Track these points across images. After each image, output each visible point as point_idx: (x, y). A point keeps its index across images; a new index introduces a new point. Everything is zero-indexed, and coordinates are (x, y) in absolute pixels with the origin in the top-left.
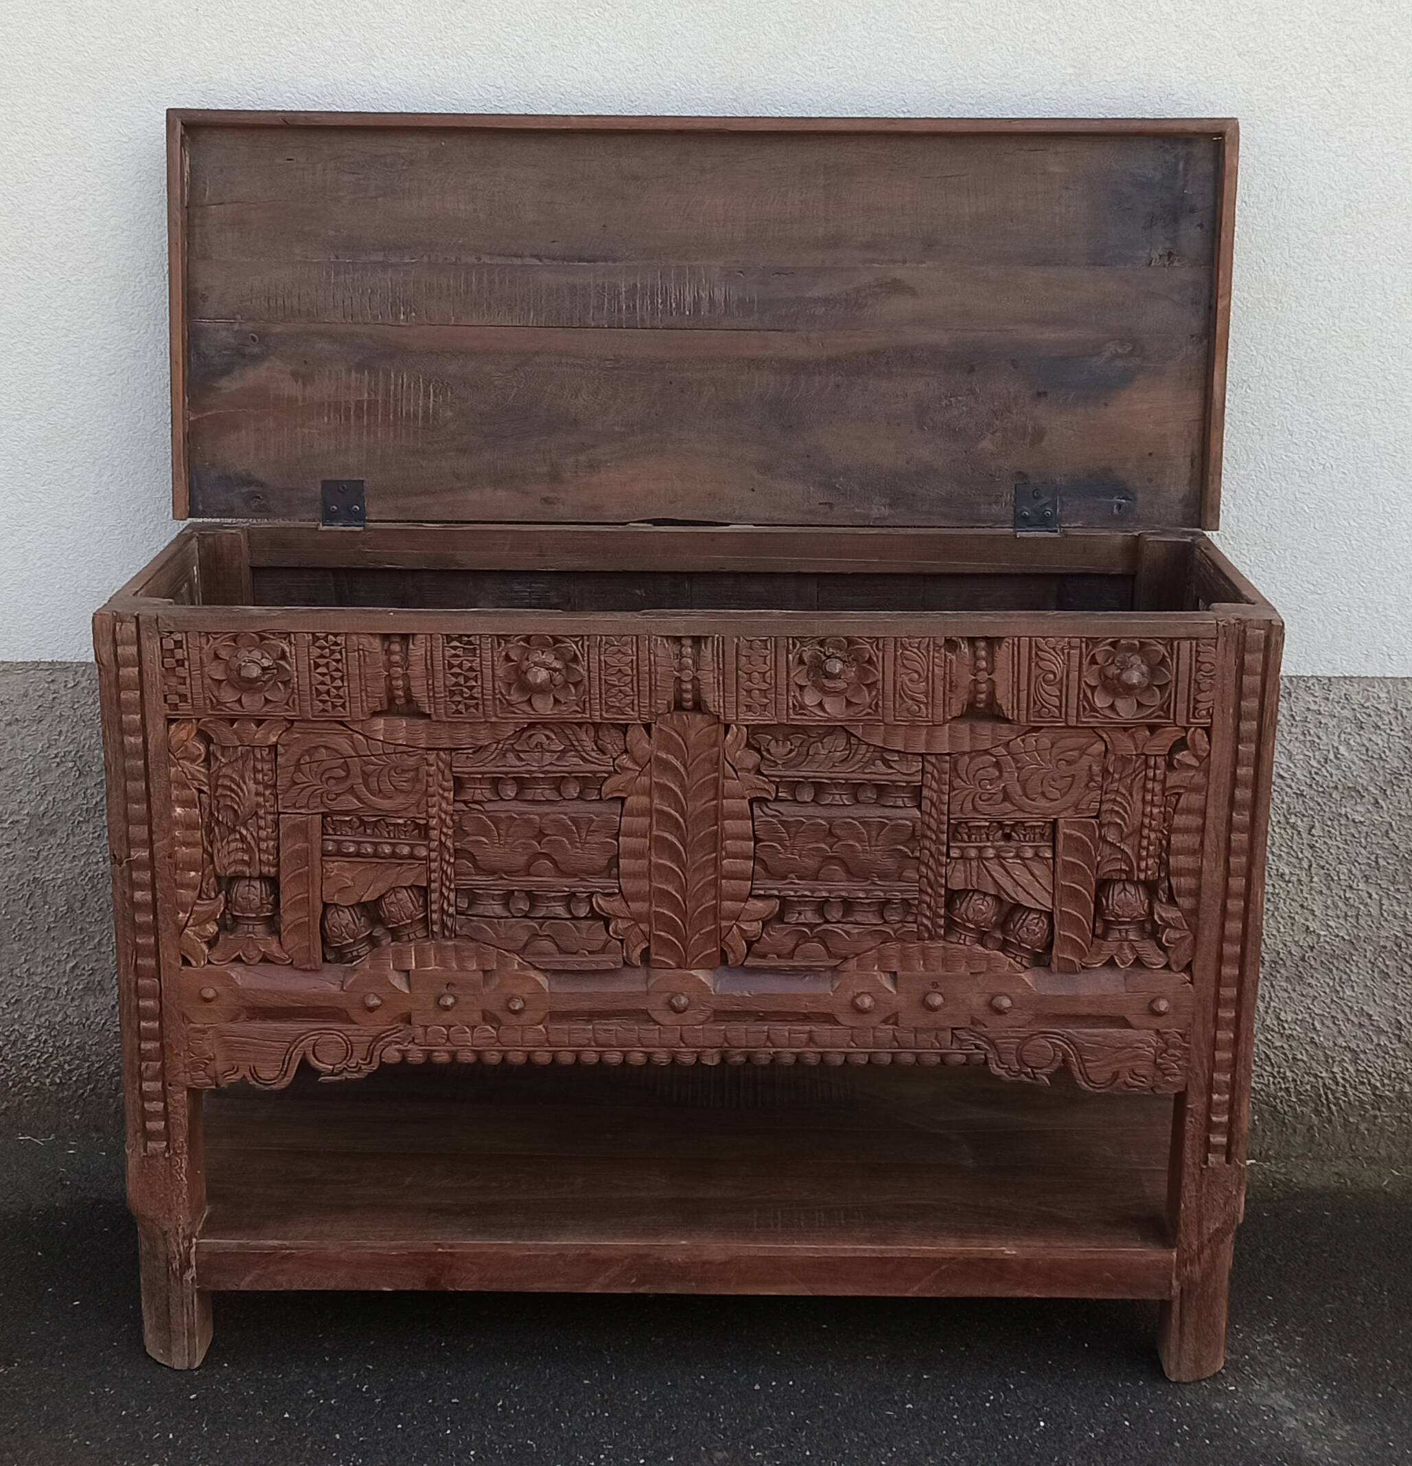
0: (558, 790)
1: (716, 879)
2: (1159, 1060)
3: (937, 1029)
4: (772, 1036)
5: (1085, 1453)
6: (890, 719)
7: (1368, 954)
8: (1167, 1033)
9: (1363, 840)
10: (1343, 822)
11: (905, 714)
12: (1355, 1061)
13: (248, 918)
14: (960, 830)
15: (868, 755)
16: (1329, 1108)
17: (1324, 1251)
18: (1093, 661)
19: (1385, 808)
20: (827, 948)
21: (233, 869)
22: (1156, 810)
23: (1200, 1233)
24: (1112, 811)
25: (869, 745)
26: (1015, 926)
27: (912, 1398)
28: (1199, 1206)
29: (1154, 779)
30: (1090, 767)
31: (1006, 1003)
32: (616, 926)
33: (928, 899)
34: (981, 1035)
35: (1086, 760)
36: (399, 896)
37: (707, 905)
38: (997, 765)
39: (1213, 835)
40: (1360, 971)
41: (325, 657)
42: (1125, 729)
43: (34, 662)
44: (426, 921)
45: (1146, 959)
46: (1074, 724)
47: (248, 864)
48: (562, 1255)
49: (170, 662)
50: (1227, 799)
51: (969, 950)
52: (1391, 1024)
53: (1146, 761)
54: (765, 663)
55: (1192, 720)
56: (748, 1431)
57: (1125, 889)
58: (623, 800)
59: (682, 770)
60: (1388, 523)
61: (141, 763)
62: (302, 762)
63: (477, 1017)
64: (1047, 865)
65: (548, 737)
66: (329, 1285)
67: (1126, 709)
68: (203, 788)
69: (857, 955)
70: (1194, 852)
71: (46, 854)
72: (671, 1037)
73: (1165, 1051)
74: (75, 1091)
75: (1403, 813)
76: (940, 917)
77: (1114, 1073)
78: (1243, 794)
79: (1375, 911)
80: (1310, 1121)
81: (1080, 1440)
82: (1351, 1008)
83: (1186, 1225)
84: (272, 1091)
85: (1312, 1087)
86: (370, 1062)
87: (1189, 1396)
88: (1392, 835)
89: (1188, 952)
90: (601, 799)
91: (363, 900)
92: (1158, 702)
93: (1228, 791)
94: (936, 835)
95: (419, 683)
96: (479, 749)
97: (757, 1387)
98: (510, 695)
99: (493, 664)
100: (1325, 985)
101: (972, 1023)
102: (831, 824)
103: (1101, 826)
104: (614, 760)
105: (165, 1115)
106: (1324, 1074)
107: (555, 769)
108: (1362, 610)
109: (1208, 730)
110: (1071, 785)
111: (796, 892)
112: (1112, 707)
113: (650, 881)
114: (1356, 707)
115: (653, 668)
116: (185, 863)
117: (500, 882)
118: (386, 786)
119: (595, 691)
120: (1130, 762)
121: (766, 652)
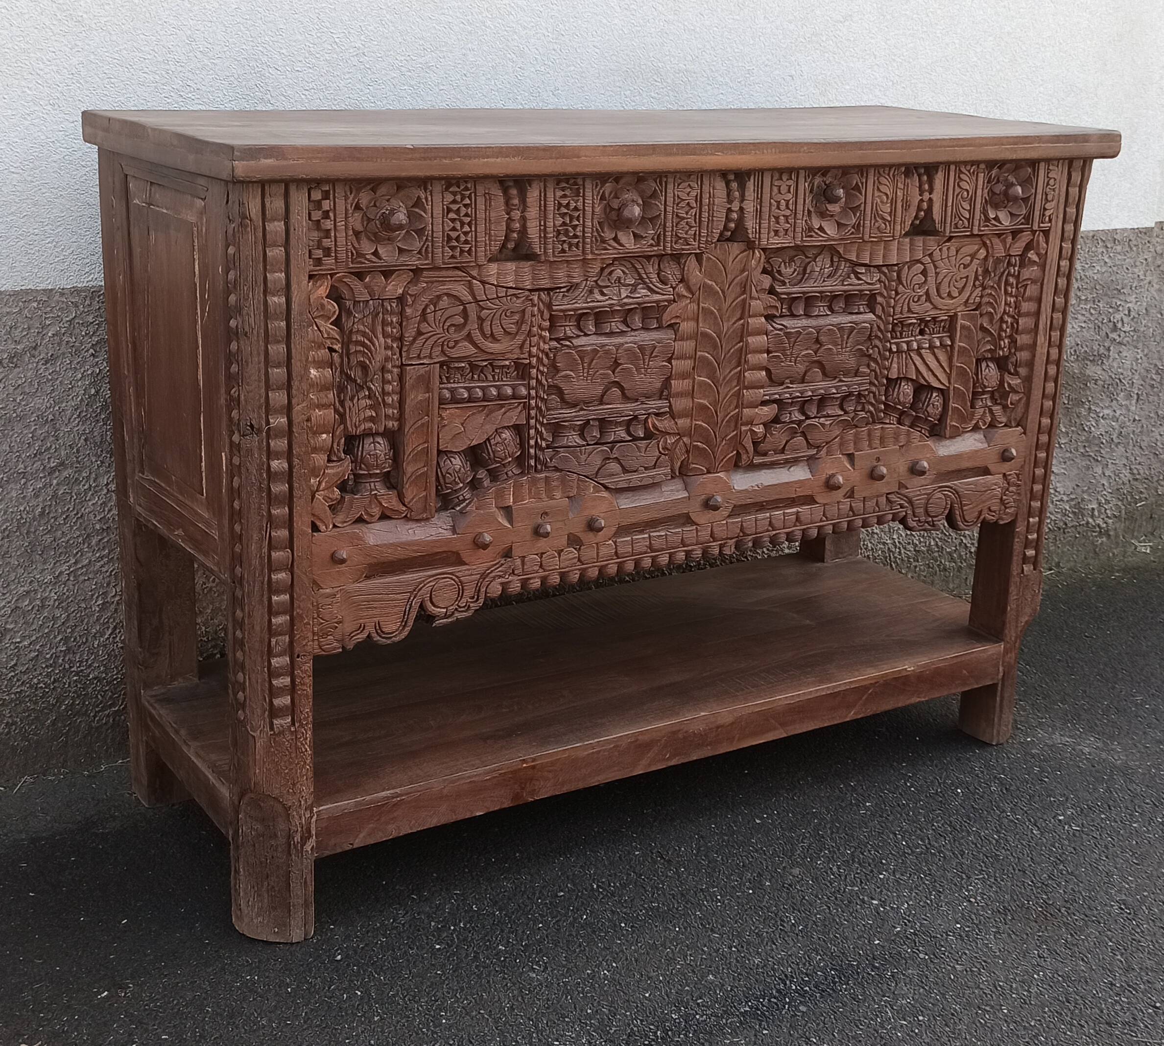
0: (625, 322)
1: (739, 390)
2: (1004, 497)
3: (878, 496)
4: (772, 521)
6: (867, 237)
8: (1009, 475)
11: (876, 231)
13: (372, 475)
14: (898, 328)
15: (846, 269)
18: (990, 179)
20: (808, 440)
21: (362, 427)
22: (1012, 300)
23: (1017, 626)
24: (988, 302)
25: (847, 260)
26: (923, 405)
28: (1017, 606)
29: (1013, 276)
30: (977, 268)
31: (926, 466)
32: (665, 442)
33: (874, 389)
34: (904, 497)
35: (974, 264)
36: (503, 436)
37: (732, 413)
39: (1044, 316)
41: (456, 202)
42: (999, 236)
44: (523, 458)
45: (997, 419)
47: (375, 420)
48: (617, 746)
49: (317, 215)
50: (1053, 286)
53: (1010, 261)
54: (790, 192)
55: (1042, 225)
57: (988, 366)
58: (677, 326)
59: (720, 294)
61: (283, 324)
62: (429, 311)
63: (564, 540)
64: (948, 352)
65: (624, 272)
67: (1003, 218)
68: (335, 347)
69: (827, 443)
70: (1032, 331)
72: (705, 534)
73: (1008, 490)
76: (882, 403)
77: (980, 512)
78: (1062, 282)
83: (1010, 623)
84: (394, 643)
86: (478, 599)
89: (1023, 410)
90: (661, 326)
91: (473, 444)
92: (1022, 211)
93: (1055, 280)
94: (883, 335)
95: (533, 224)
96: (572, 287)
97: (758, 821)
98: (603, 232)
99: (593, 203)
101: (899, 487)
102: (818, 333)
103: (981, 315)
104: (674, 289)
105: (292, 689)
107: (631, 300)
109: (1046, 233)
110: (966, 285)
111: (791, 395)
112: (996, 218)
113: (693, 398)
115: (711, 199)
116: (319, 426)
117: (582, 413)
118: (498, 331)
119: (669, 224)
120: (1001, 261)
121: (791, 181)
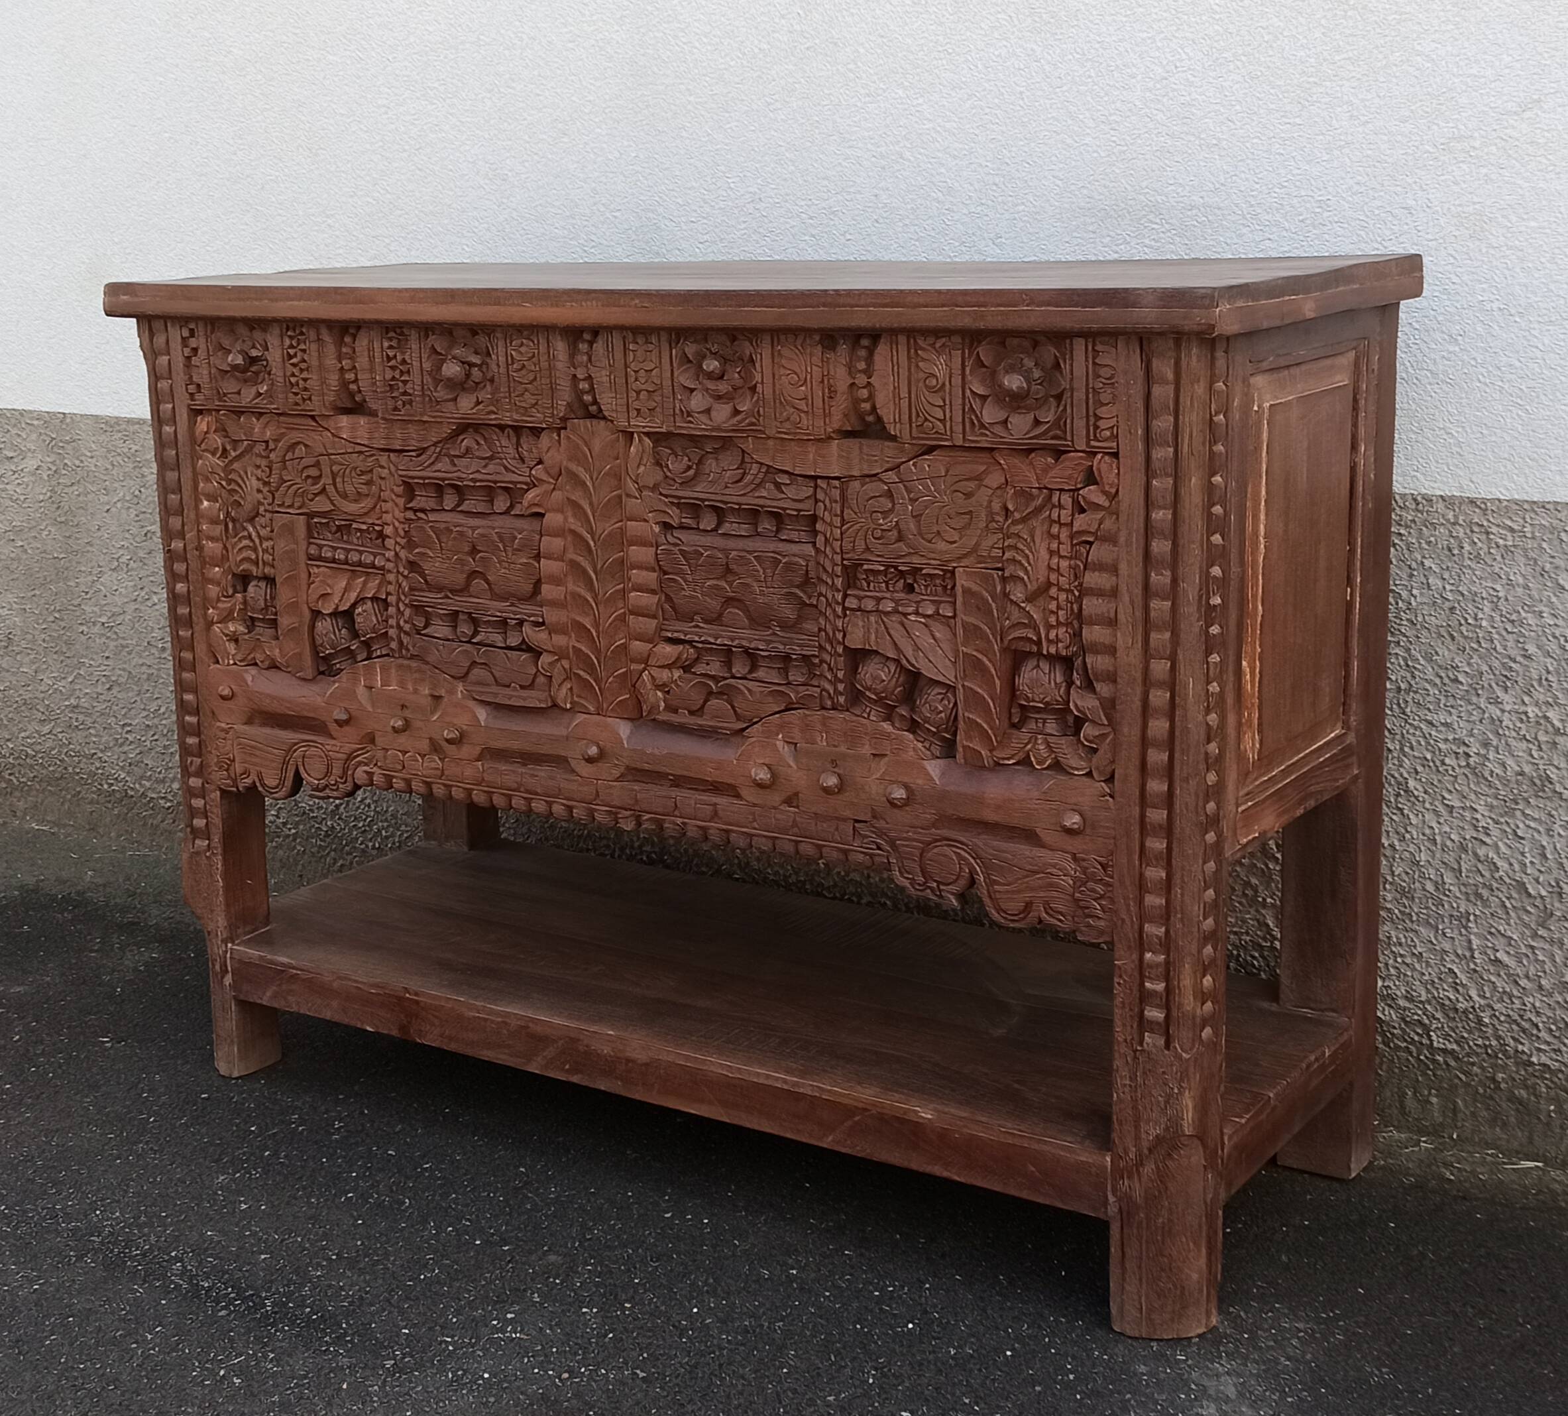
0: (492, 503)
1: (624, 614)
2: (1077, 895)
3: (837, 818)
4: (680, 804)
6: (773, 431)
8: (1084, 860)
11: (787, 424)
13: (259, 619)
14: (856, 573)
15: (761, 476)
18: (978, 362)
20: (732, 706)
21: (244, 567)
22: (1064, 563)
23: (1137, 1138)
24: (1014, 560)
25: (762, 464)
26: (920, 702)
27: (806, 1265)
28: (1135, 1100)
29: (1060, 522)
30: (990, 502)
31: (901, 794)
32: (543, 660)
33: (828, 657)
34: (881, 833)
35: (983, 495)
36: (366, 607)
37: (618, 644)
38: (889, 494)
39: (1126, 598)
41: (293, 347)
42: (1020, 452)
44: (389, 638)
45: (1065, 761)
46: (962, 443)
47: (255, 563)
48: (506, 1023)
49: (186, 352)
50: (1141, 552)
51: (875, 726)
53: (1049, 497)
54: (651, 360)
55: (1093, 443)
57: (1038, 666)
58: (541, 516)
59: (590, 484)
62: (287, 458)
63: (424, 745)
64: (948, 626)
65: (476, 441)
67: (1020, 423)
69: (760, 719)
70: (1108, 622)
72: (589, 791)
73: (1085, 884)
77: (1026, 903)
78: (1160, 547)
83: (1121, 1124)
86: (346, 782)
89: (1110, 756)
90: (523, 514)
91: (339, 609)
92: (1052, 416)
93: (1142, 541)
94: (831, 579)
96: (419, 452)
98: (435, 390)
99: (421, 356)
101: (874, 817)
102: (727, 558)
103: (1004, 580)
104: (531, 469)
107: (482, 476)
109: (1115, 457)
110: (970, 525)
111: (701, 637)
112: (1005, 423)
113: (568, 611)
115: (552, 363)
116: (211, 557)
117: (446, 600)
118: (350, 488)
119: (504, 389)
120: (1032, 497)
121: (651, 347)
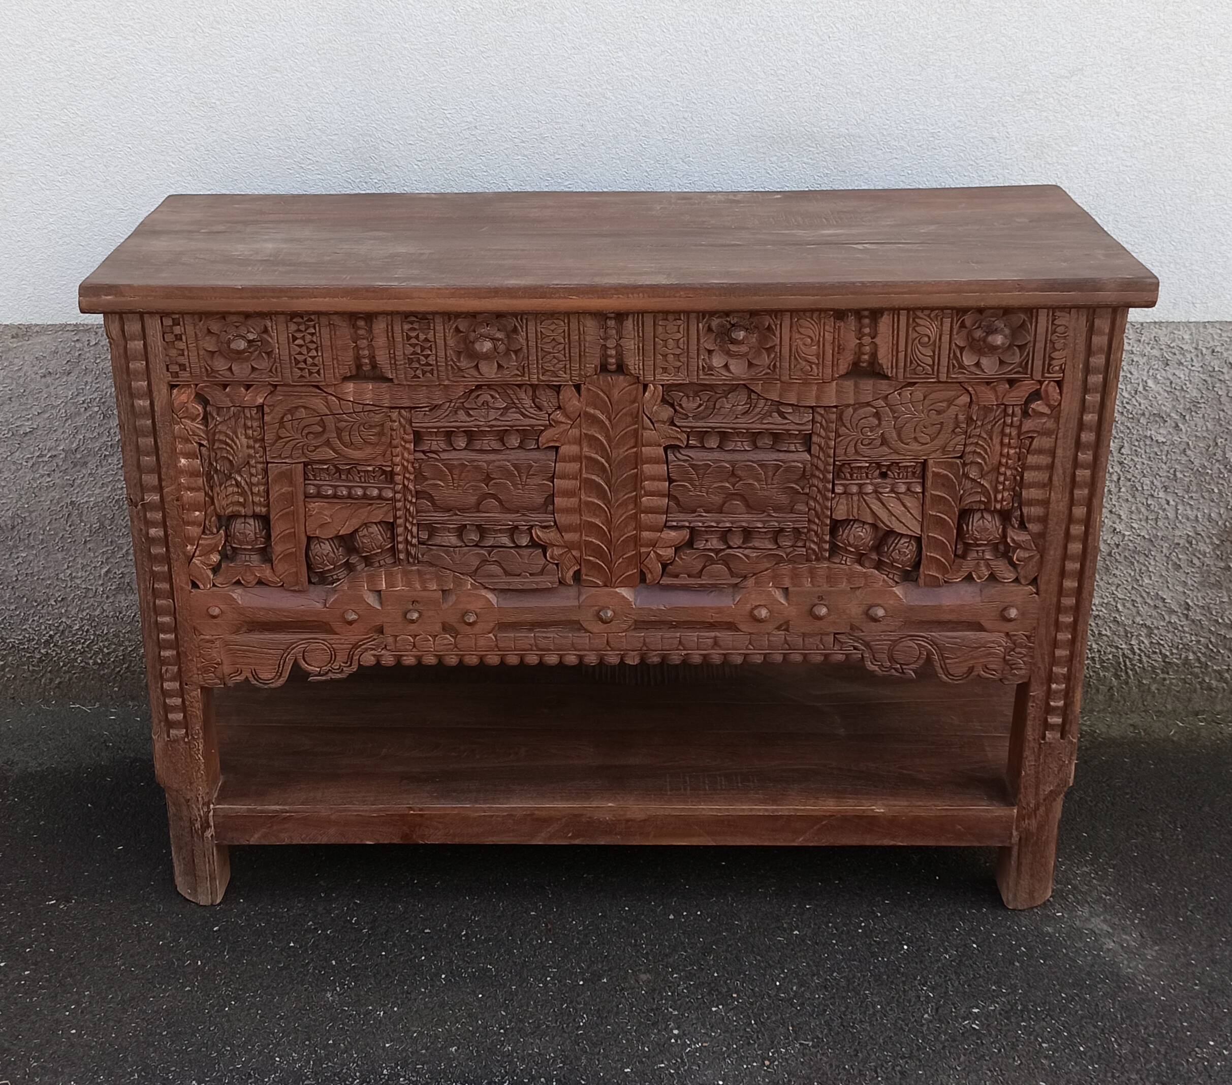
0: (502, 440)
1: (636, 513)
2: (1008, 657)
3: (822, 634)
4: (683, 641)
5: (942, 972)
6: (785, 378)
7: (1164, 550)
8: (1015, 635)
9: (1164, 457)
10: (1148, 442)
11: (799, 373)
12: (1149, 636)
13: (245, 549)
14: (844, 470)
15: (766, 408)
16: (1127, 673)
17: (1127, 794)
18: (963, 325)
19: (1184, 430)
20: (729, 569)
21: (230, 509)
22: (1012, 451)
23: (1037, 794)
24: (975, 452)
25: (767, 399)
26: (888, 549)
27: (798, 926)
28: (1037, 773)
29: (1011, 425)
30: (957, 415)
31: (881, 612)
32: (552, 552)
33: (815, 528)
34: (858, 639)
35: (953, 410)
36: (371, 530)
37: (628, 534)
38: (877, 415)
39: (1061, 472)
40: (1157, 564)
41: (301, 331)
42: (988, 383)
43: (61, 325)
44: (393, 551)
45: (998, 575)
46: (945, 380)
47: (243, 505)
48: (512, 815)
49: (171, 337)
50: (1073, 441)
51: (850, 569)
52: (1180, 605)
53: (1005, 410)
54: (679, 332)
55: (1047, 375)
56: (666, 955)
57: (983, 517)
58: (557, 448)
59: (607, 423)
60: (1197, 191)
61: (149, 422)
62: (285, 419)
63: (438, 628)
64: (918, 498)
65: (493, 397)
66: (324, 840)
67: (989, 365)
68: (202, 442)
69: (754, 574)
70: (1044, 486)
71: (79, 482)
72: (600, 643)
73: (1013, 650)
74: (114, 670)
75: (1198, 434)
76: (826, 542)
77: (969, 668)
78: (1088, 437)
79: (1171, 515)
80: (1111, 683)
81: (937, 961)
82: (1148, 593)
83: (1026, 788)
84: (270, 689)
85: (1113, 656)
86: (351, 665)
87: (1025, 921)
88: (1188, 452)
89: (1035, 568)
90: (538, 448)
91: (341, 533)
92: (1017, 360)
93: (1075, 433)
94: (823, 475)
95: (381, 353)
96: (434, 408)
97: (671, 917)
98: (460, 361)
99: (445, 336)
100: (1127, 575)
101: (851, 629)
102: (733, 467)
103: (965, 465)
104: (549, 415)
105: (184, 709)
106: (1123, 646)
107: (499, 423)
108: (1172, 265)
109: (1059, 384)
110: (940, 431)
111: (704, 523)
112: (978, 365)
113: (581, 515)
114: (1163, 347)
115: (582, 337)
116: (190, 505)
117: (455, 517)
118: (357, 440)
119: (533, 358)
120: (991, 410)
121: (679, 322)
